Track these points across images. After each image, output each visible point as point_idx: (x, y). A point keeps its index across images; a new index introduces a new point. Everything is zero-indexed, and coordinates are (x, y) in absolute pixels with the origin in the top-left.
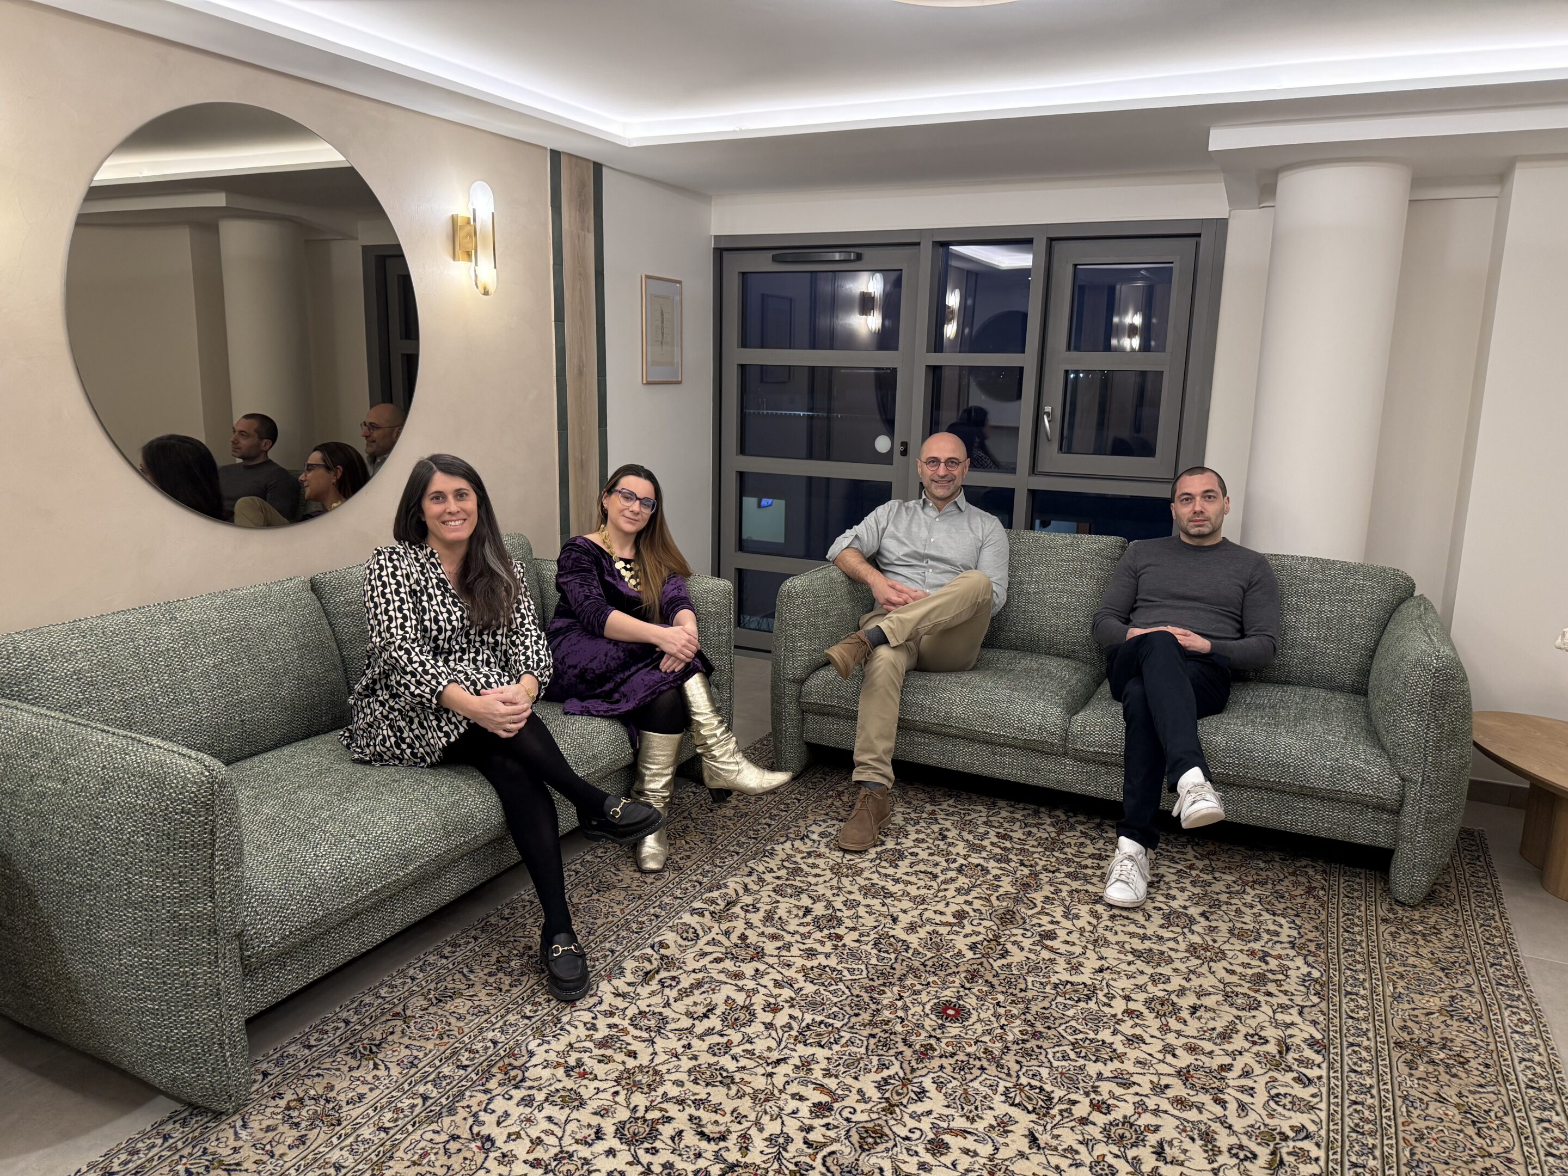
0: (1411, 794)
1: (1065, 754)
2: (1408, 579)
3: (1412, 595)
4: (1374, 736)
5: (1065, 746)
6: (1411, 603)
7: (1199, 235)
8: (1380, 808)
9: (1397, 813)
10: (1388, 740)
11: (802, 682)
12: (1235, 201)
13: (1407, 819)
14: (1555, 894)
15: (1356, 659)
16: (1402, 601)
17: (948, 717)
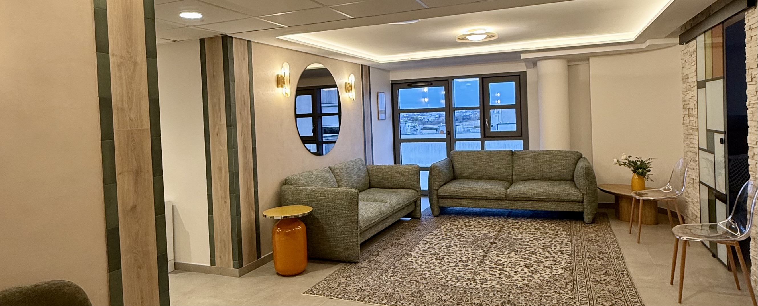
0: (585, 197)
1: (506, 200)
2: (580, 153)
3: (582, 157)
4: (576, 187)
5: (506, 197)
6: (581, 159)
7: (520, 75)
8: (579, 202)
9: (583, 202)
10: (578, 186)
11: (437, 190)
12: (527, 68)
13: (585, 203)
14: (622, 220)
15: (571, 173)
16: (580, 158)
17: (477, 193)
